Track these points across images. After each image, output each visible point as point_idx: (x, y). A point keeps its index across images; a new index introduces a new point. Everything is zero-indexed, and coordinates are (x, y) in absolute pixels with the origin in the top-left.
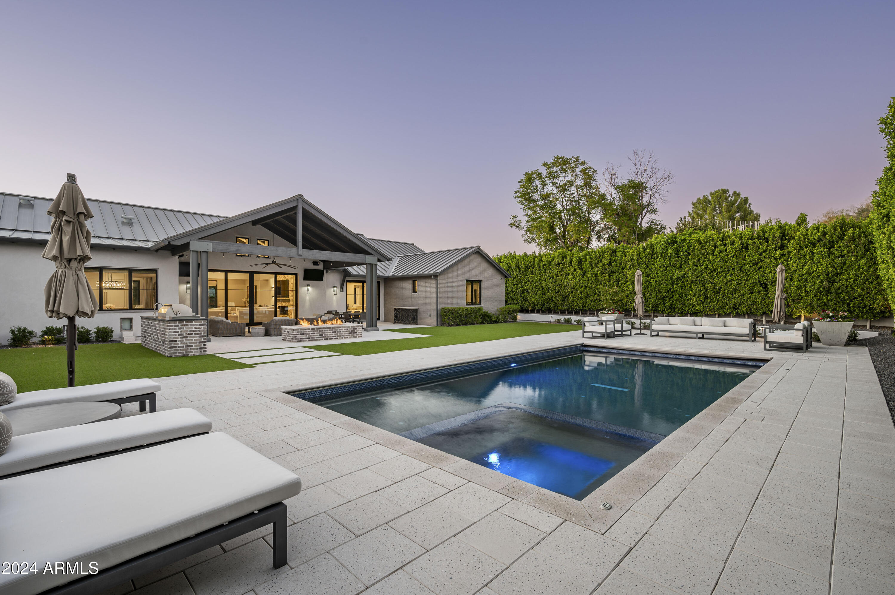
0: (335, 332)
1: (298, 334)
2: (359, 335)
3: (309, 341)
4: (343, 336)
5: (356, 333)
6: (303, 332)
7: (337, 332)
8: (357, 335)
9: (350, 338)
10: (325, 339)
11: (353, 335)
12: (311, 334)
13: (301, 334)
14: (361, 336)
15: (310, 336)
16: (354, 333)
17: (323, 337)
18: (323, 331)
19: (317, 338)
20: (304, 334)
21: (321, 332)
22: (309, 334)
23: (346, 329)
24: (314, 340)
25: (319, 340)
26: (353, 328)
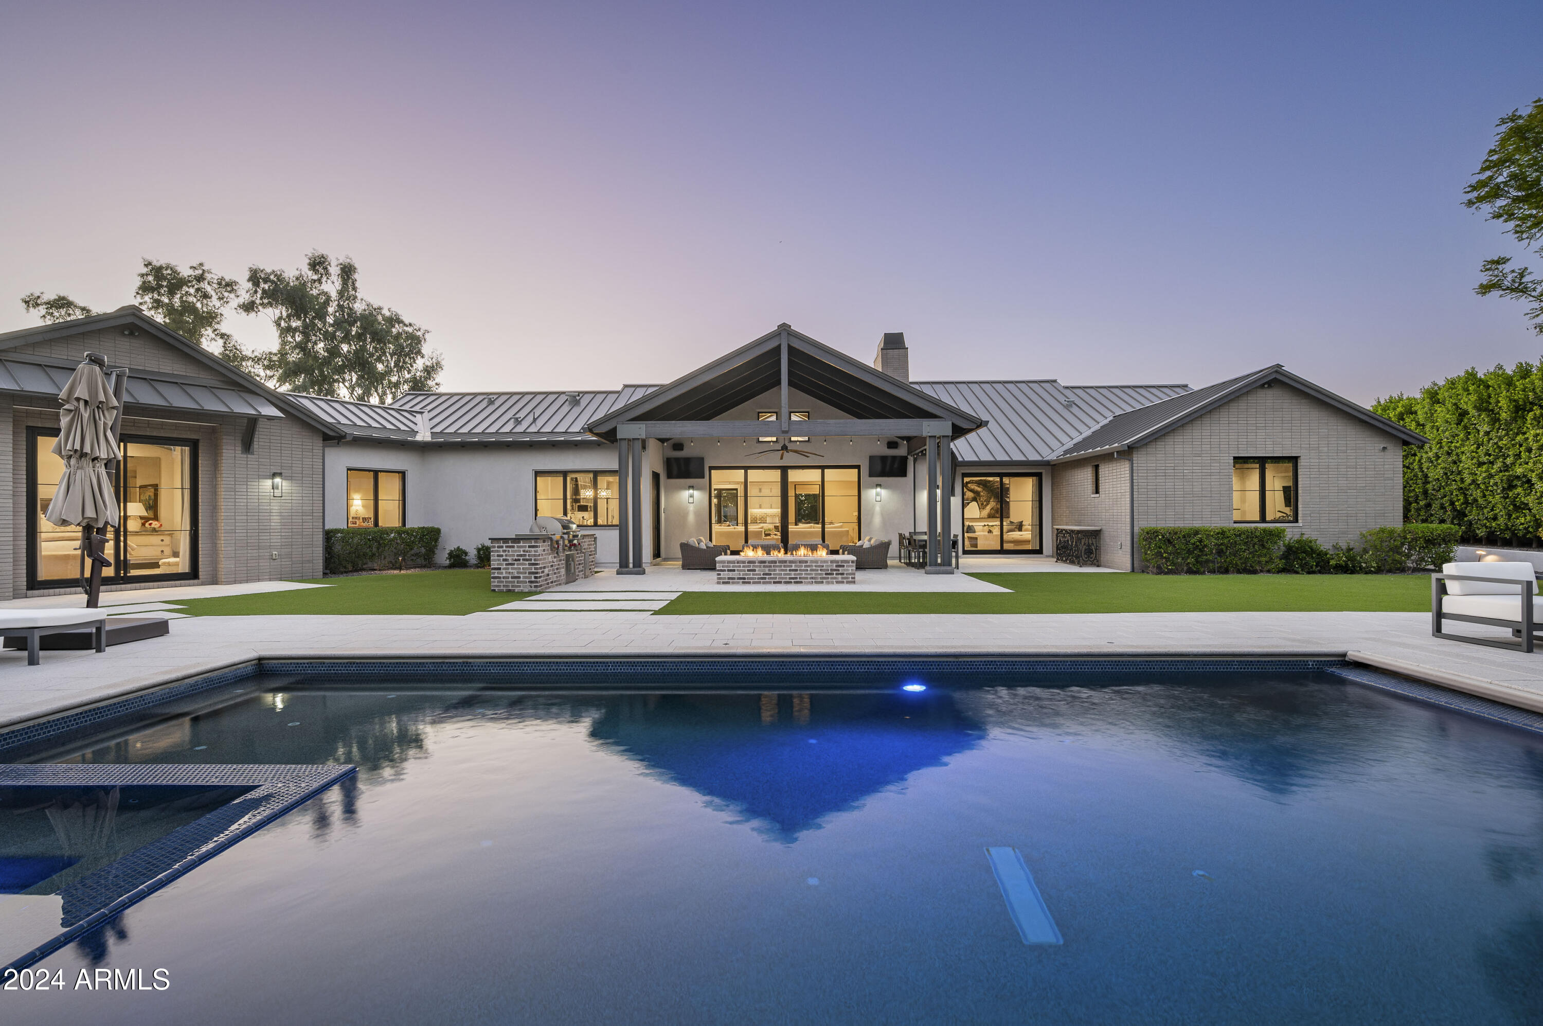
0: (796, 570)
1: (724, 571)
2: (847, 578)
3: (744, 583)
4: (812, 578)
5: (842, 574)
6: (733, 567)
7: (800, 570)
8: (843, 578)
9: (828, 583)
10: (775, 583)
11: (835, 578)
12: (748, 570)
13: (729, 571)
14: (854, 582)
15: (746, 574)
16: (837, 574)
17: (771, 578)
18: (770, 566)
19: (758, 578)
20: (734, 570)
21: (767, 569)
22: (744, 571)
23: (819, 566)
24: (754, 583)
25: (764, 583)
26: (835, 564)
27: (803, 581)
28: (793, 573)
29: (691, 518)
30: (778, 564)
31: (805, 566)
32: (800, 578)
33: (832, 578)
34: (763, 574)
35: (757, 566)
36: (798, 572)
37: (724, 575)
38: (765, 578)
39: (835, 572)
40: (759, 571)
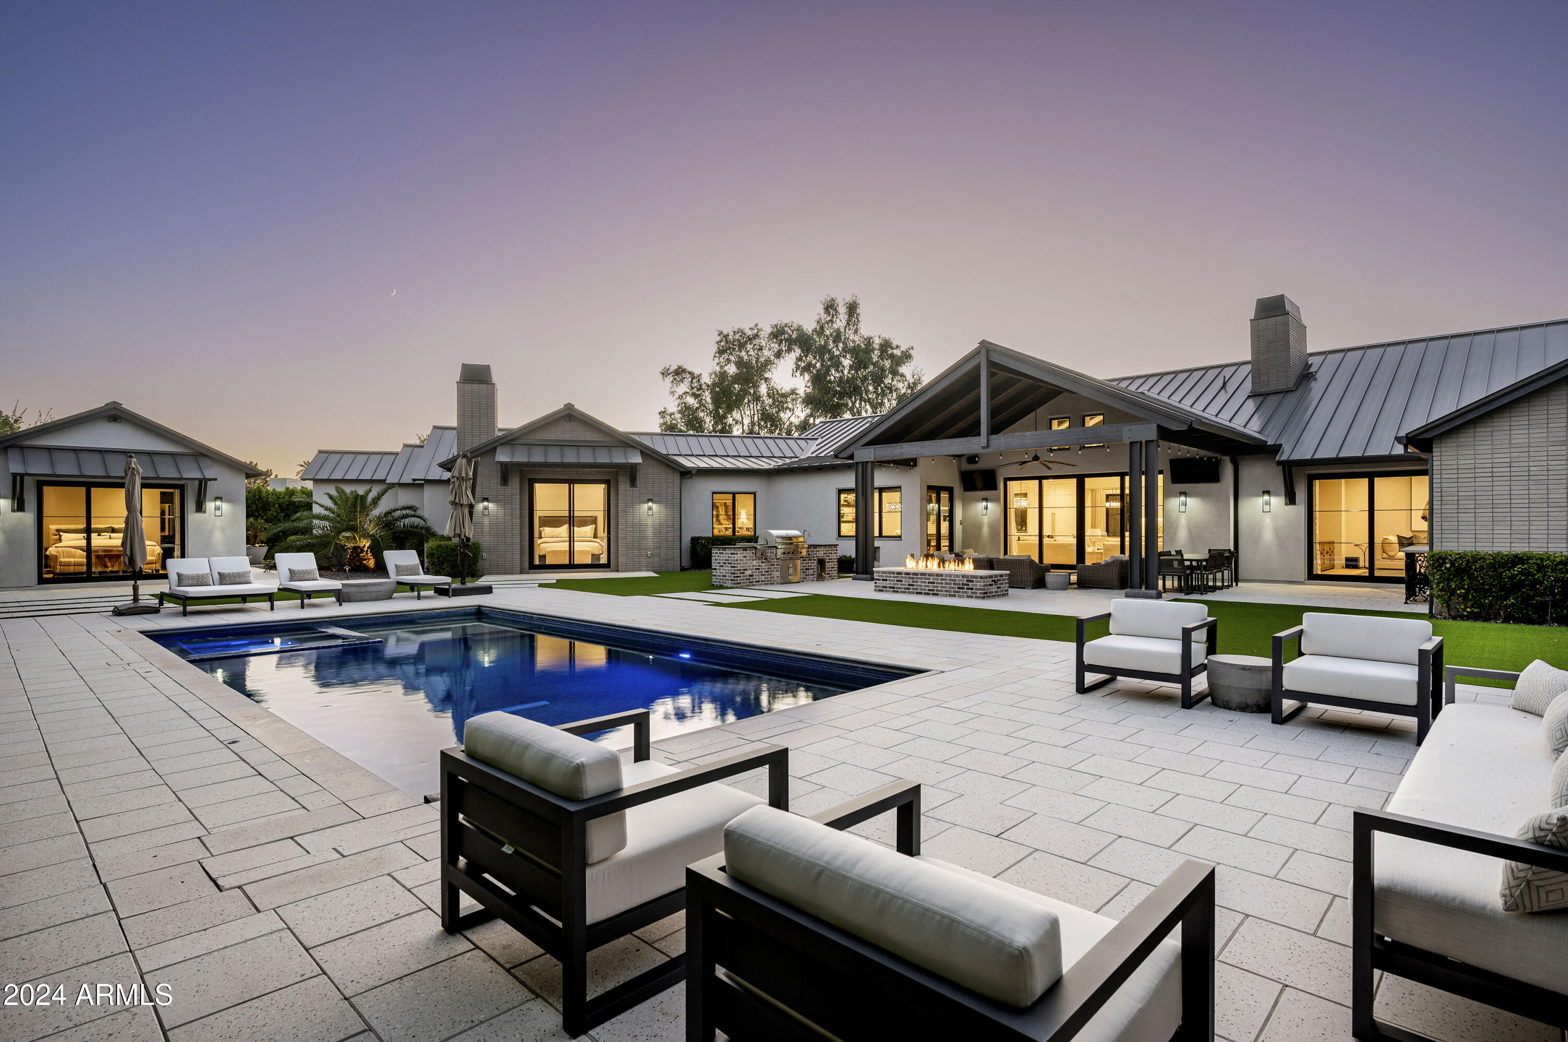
0: (934, 583)
1: (879, 580)
2: (976, 593)
3: (894, 591)
4: (946, 591)
5: (972, 589)
6: (886, 577)
7: (937, 583)
8: (972, 593)
9: (960, 596)
10: (917, 593)
11: (966, 592)
12: (897, 581)
13: (883, 580)
14: (984, 597)
15: (896, 584)
16: (967, 589)
18: (913, 578)
19: (905, 588)
20: (886, 580)
21: (911, 580)
22: (894, 581)
23: (952, 580)
24: (901, 592)
25: (909, 593)
26: (966, 579)
27: (939, 593)
28: (931, 585)
29: (985, 530)
30: (919, 576)
31: (941, 580)
32: (937, 590)
33: (963, 592)
34: (909, 585)
35: (903, 577)
36: (935, 585)
37: (879, 583)
38: (909, 589)
39: (965, 587)
40: (905, 581)
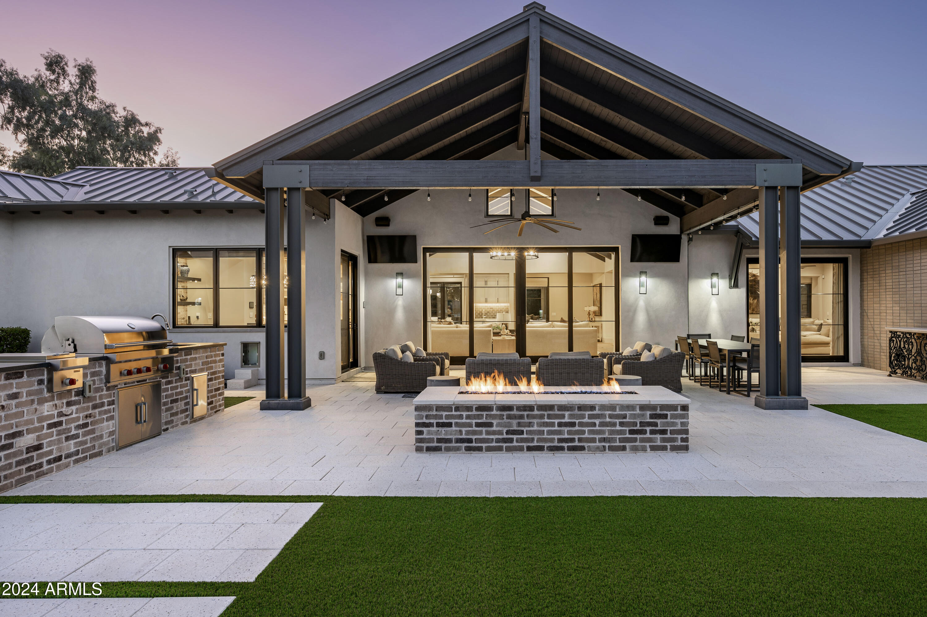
0: (573, 424)
1: (429, 425)
2: (674, 440)
3: (468, 449)
4: (604, 440)
5: (664, 432)
6: (447, 417)
7: (581, 424)
8: (663, 440)
9: (635, 449)
10: (529, 449)
11: (649, 440)
12: (478, 425)
13: (439, 425)
14: (686, 448)
15: (474, 433)
16: (652, 432)
17: (522, 440)
18: (521, 417)
19: (498, 441)
20: (449, 425)
21: (515, 422)
22: (470, 425)
24: (489, 449)
25: (509, 449)
26: (648, 413)
27: (586, 445)
28: (566, 429)
30: (536, 412)
31: (590, 417)
32: (580, 440)
33: (642, 440)
34: (508, 433)
35: (494, 417)
36: (577, 428)
37: (429, 433)
38: (511, 440)
39: (648, 429)
40: (498, 425)
